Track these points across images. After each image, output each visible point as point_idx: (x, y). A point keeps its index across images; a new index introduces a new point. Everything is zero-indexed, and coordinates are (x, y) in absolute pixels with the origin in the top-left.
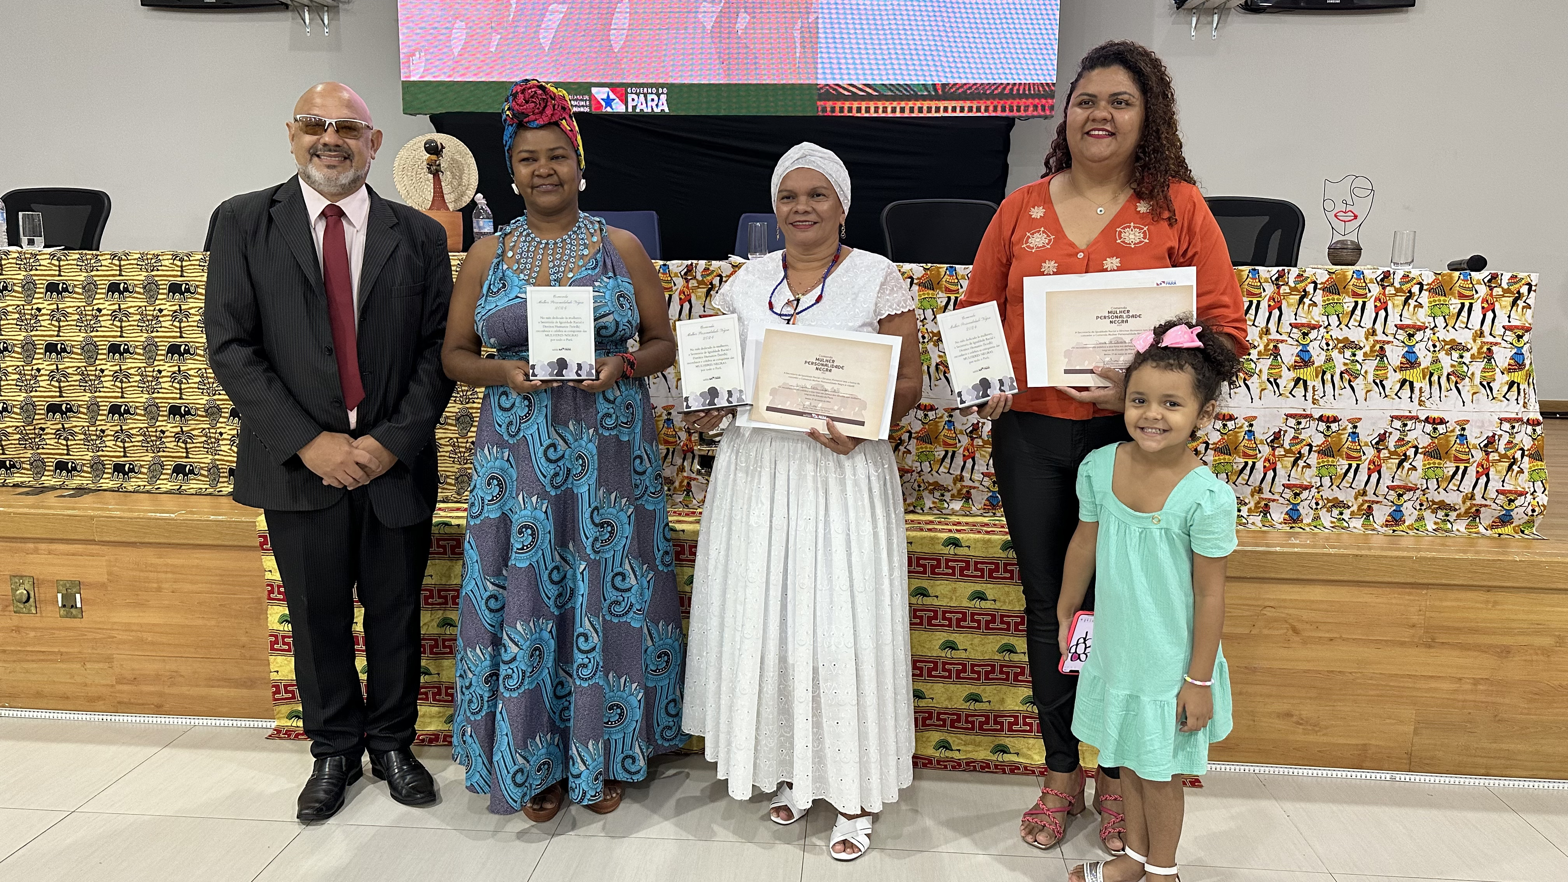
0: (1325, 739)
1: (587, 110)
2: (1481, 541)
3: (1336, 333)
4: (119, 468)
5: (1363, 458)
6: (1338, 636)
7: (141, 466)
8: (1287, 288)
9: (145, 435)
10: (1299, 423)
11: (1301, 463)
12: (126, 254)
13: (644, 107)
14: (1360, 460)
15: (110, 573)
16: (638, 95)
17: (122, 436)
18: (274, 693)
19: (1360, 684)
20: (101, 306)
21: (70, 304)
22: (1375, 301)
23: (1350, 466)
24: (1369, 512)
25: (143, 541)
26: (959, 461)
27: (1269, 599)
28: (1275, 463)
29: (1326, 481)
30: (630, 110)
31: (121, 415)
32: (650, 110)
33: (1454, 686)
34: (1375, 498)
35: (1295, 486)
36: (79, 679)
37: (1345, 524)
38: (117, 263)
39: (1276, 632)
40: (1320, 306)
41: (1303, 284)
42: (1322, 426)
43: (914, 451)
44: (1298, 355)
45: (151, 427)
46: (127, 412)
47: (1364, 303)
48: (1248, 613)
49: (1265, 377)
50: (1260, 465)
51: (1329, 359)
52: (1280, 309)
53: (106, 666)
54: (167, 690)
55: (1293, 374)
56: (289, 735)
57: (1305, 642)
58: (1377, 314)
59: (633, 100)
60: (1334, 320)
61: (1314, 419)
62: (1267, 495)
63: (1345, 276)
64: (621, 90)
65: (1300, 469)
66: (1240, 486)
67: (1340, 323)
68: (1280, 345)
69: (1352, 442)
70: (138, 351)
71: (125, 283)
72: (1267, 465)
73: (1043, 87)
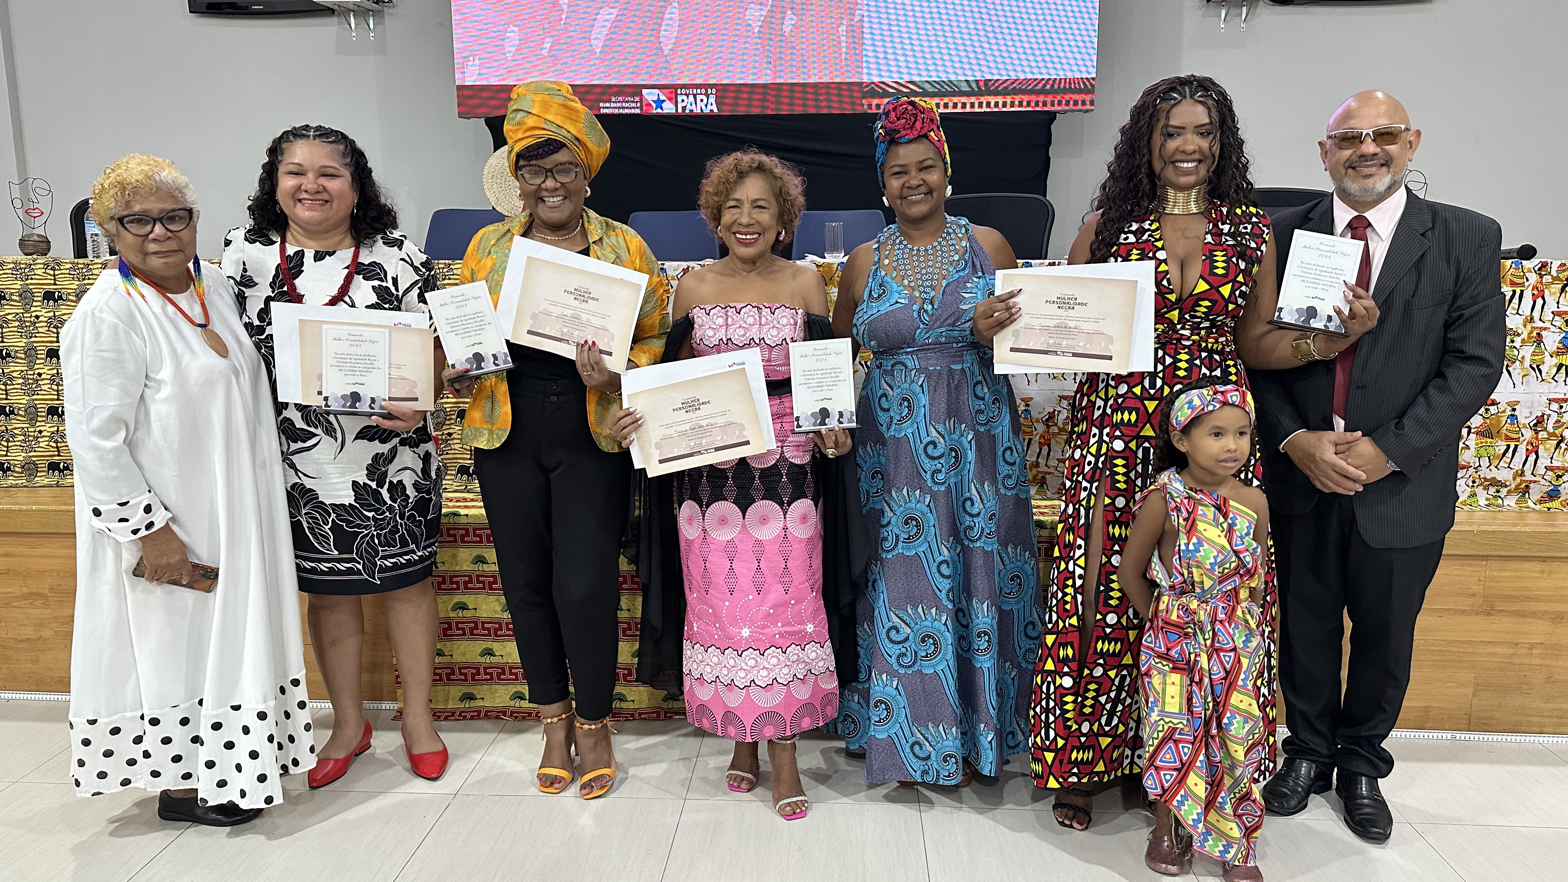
1: (638, 111)
2: (1531, 515)
13: (693, 108)
16: (687, 95)
26: (1035, 448)
30: (680, 111)
32: (699, 111)
33: (1512, 651)
59: (683, 101)
64: (672, 91)
73: (1084, 83)
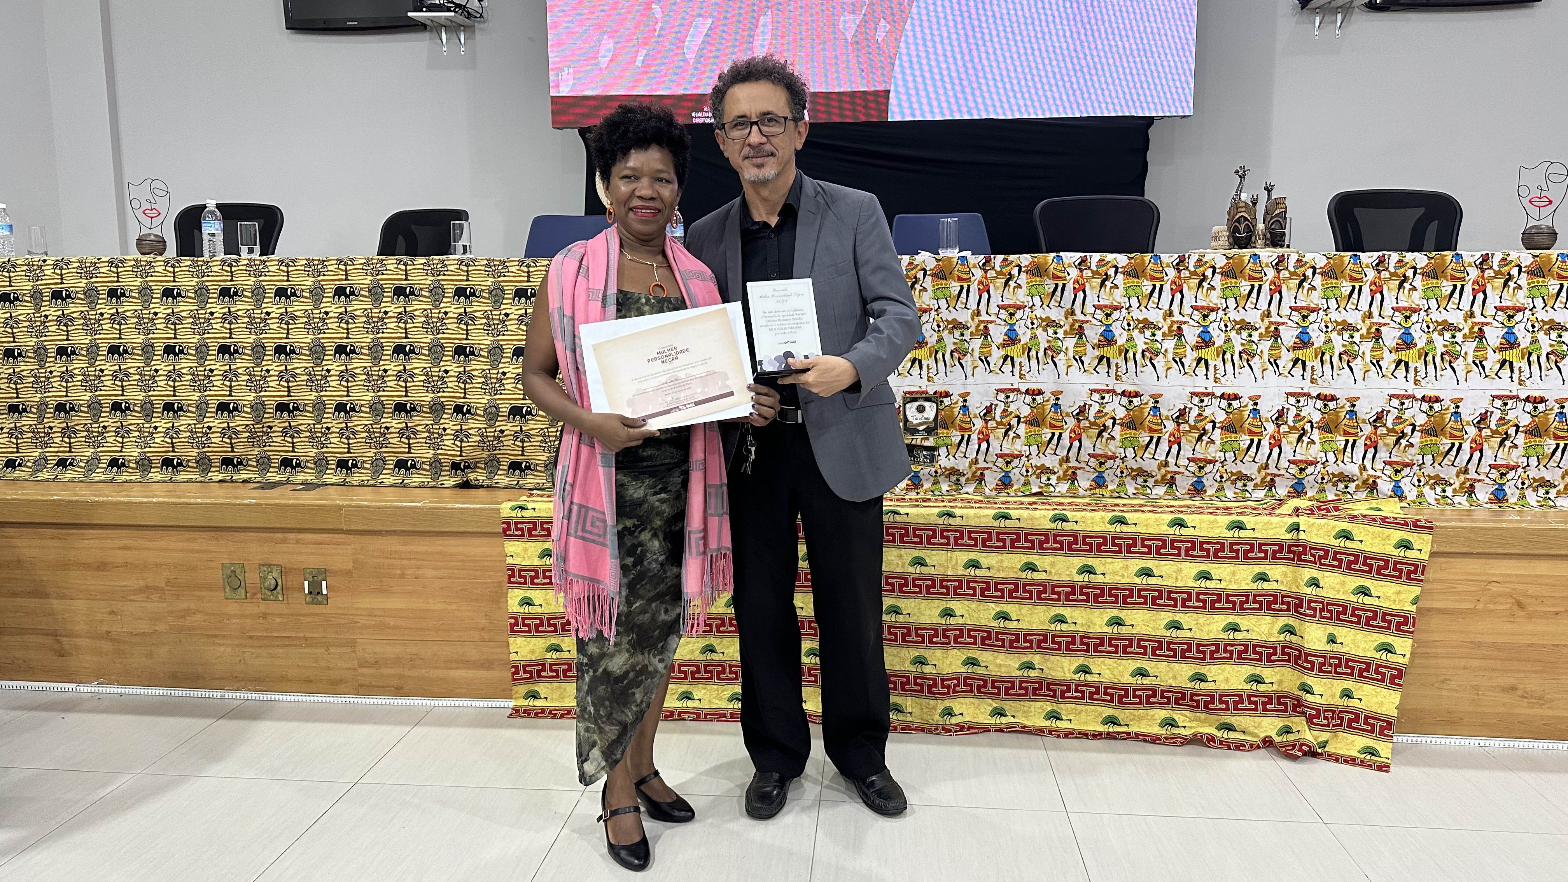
0: (1550, 713)
3: (1542, 315)
4: (342, 464)
6: (1563, 610)
7: (364, 462)
8: (1491, 271)
9: (369, 432)
10: (1506, 404)
11: (1508, 443)
12: (352, 260)
15: (355, 561)
17: (347, 432)
18: (513, 674)
20: (328, 310)
21: (298, 307)
23: (1558, 445)
25: (388, 529)
26: (1164, 446)
27: (1494, 574)
28: (1482, 444)
29: (1533, 461)
31: (346, 412)
35: (1502, 466)
36: (323, 664)
37: (1551, 503)
38: (343, 268)
39: (1500, 607)
40: (1525, 289)
41: (1507, 268)
42: (1529, 407)
43: (1118, 437)
44: (1503, 338)
45: (376, 423)
46: (353, 409)
48: (1473, 589)
49: (1470, 359)
50: (1466, 446)
51: (1535, 341)
52: (1484, 293)
53: (349, 650)
54: (407, 673)
55: (1498, 356)
56: (529, 714)
57: (1530, 616)
60: (1539, 303)
61: (1521, 400)
62: (1472, 475)
63: (1550, 259)
65: (1506, 449)
66: (1446, 467)
67: (1546, 305)
68: (1485, 328)
69: (1558, 422)
70: (364, 351)
71: (351, 287)
72: (1474, 446)
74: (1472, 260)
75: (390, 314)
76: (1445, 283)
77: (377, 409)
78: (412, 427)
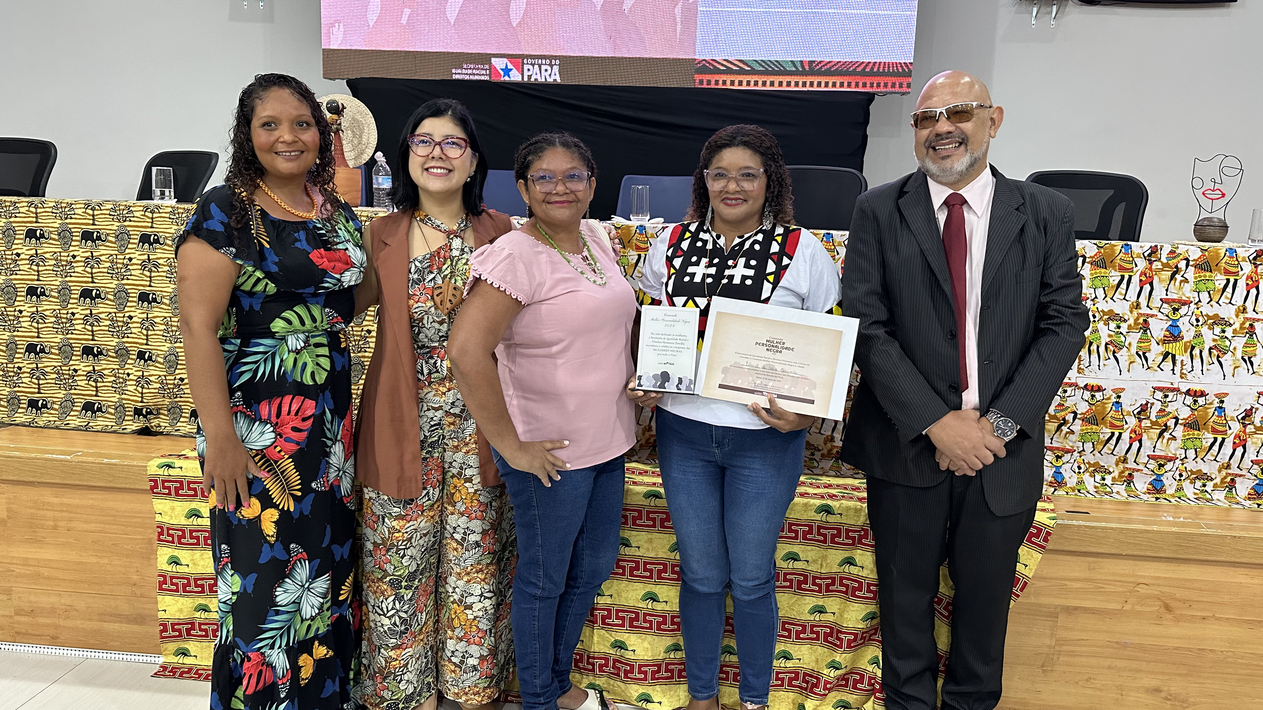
1: (487, 78)
3: (1206, 309)
4: (33, 404)
5: (1229, 432)
6: (1211, 615)
7: (54, 403)
8: (1159, 264)
9: (58, 373)
10: (1166, 396)
11: (1167, 435)
13: (538, 77)
14: (1226, 434)
15: (9, 510)
16: (533, 65)
17: (37, 373)
18: (162, 632)
19: (1231, 663)
20: (19, 251)
22: (1247, 280)
23: (1216, 439)
24: (1231, 486)
27: (1143, 577)
28: (1141, 435)
29: (1191, 454)
30: (526, 79)
31: (37, 353)
32: (543, 80)
34: (1238, 472)
35: (1160, 457)
37: (1208, 496)
38: (33, 210)
39: (1148, 609)
40: (1191, 283)
41: (1175, 261)
42: (1189, 400)
44: (1167, 330)
45: (65, 365)
46: (42, 351)
47: (1236, 280)
48: (1121, 589)
49: (1134, 350)
50: (1126, 436)
51: (1198, 335)
52: (1151, 284)
54: (62, 623)
55: (1162, 349)
56: (175, 673)
57: (1178, 620)
58: (1248, 292)
59: (529, 70)
60: (1205, 297)
61: (1181, 393)
62: (1131, 465)
63: (1218, 254)
64: (518, 60)
65: (1165, 441)
66: (1105, 456)
67: (1211, 300)
68: (1150, 320)
69: (1218, 416)
70: (53, 294)
71: (41, 230)
72: (1133, 436)
73: (902, 67)
74: (1141, 251)
75: (78, 258)
76: (1113, 273)
77: (66, 350)
78: (99, 371)
